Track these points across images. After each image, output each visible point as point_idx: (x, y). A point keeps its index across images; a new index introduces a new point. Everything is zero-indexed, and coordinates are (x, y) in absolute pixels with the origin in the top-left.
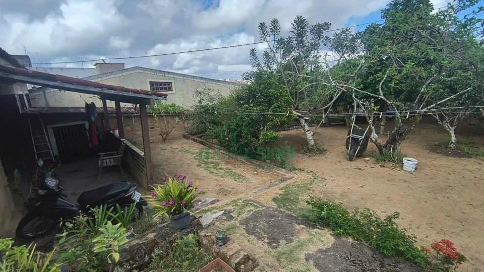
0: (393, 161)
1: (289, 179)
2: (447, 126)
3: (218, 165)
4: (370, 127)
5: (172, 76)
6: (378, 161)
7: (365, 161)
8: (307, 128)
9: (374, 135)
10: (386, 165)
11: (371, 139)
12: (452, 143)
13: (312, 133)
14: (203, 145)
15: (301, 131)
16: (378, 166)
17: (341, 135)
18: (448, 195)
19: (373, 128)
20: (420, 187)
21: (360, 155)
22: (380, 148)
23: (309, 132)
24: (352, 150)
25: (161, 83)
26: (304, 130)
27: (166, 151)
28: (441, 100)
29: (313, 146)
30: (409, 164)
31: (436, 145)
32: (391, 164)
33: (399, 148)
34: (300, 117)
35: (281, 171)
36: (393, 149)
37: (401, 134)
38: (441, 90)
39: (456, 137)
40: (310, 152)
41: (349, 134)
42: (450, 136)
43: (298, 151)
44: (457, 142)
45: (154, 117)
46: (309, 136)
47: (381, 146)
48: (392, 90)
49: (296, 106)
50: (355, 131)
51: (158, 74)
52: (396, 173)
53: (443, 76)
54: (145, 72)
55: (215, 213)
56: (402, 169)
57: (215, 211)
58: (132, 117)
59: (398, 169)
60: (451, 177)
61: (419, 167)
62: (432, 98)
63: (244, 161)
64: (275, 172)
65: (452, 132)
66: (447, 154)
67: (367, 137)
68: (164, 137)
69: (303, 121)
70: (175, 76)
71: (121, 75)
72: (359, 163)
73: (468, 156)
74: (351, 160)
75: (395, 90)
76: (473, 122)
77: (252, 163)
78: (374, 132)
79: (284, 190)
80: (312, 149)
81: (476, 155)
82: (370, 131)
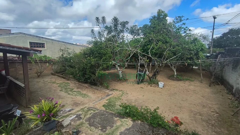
0: (155, 84)
1: (111, 95)
2: (173, 68)
3: (73, 89)
4: (146, 69)
5: (45, 40)
6: (149, 84)
7: (144, 84)
8: (119, 69)
9: (147, 73)
10: (152, 86)
11: (146, 74)
12: (175, 75)
13: (121, 72)
14: (64, 78)
15: (116, 71)
16: (149, 86)
17: (134, 72)
18: (175, 97)
19: (147, 69)
20: (165, 94)
21: (142, 81)
22: (150, 78)
23: (120, 71)
24: (139, 79)
25: (37, 43)
26: (117, 70)
27: (40, 83)
28: (171, 58)
29: (122, 78)
30: (161, 84)
31: (170, 76)
32: (154, 85)
33: (157, 78)
34: (115, 64)
35: (107, 91)
36: (155, 78)
37: (157, 72)
38: (171, 54)
39: (176, 73)
40: (120, 81)
41: (137, 72)
42: (175, 72)
43: (115, 80)
44: (177, 75)
45: (32, 63)
46: (120, 73)
47: (150, 77)
48: (154, 53)
49: (114, 58)
50: (140, 71)
51: (35, 38)
52: (156, 89)
53: (171, 48)
54: (26, 36)
55: (71, 117)
56: (158, 87)
57: (71, 115)
58: (16, 63)
59: (157, 87)
60: (176, 89)
61: (164, 86)
62: (168, 57)
63: (87, 86)
64: (104, 92)
65: (175, 71)
66: (174, 80)
67: (145, 73)
68: (39, 75)
69: (117, 66)
70: (47, 40)
71: (8, 36)
72: (142, 85)
73: (180, 80)
74: (138, 84)
75: (155, 53)
76: (181, 66)
77: (92, 88)
78: (147, 71)
79: (108, 101)
80: (121, 79)
81: (183, 80)
82: (146, 71)
